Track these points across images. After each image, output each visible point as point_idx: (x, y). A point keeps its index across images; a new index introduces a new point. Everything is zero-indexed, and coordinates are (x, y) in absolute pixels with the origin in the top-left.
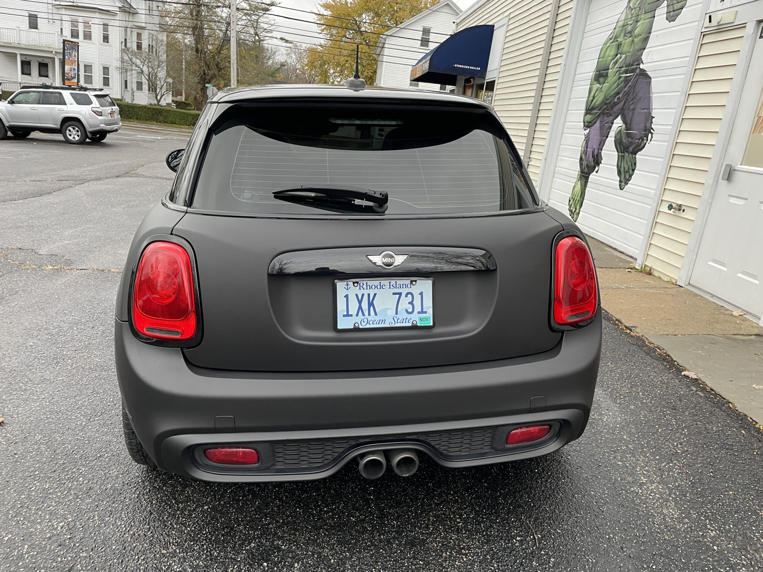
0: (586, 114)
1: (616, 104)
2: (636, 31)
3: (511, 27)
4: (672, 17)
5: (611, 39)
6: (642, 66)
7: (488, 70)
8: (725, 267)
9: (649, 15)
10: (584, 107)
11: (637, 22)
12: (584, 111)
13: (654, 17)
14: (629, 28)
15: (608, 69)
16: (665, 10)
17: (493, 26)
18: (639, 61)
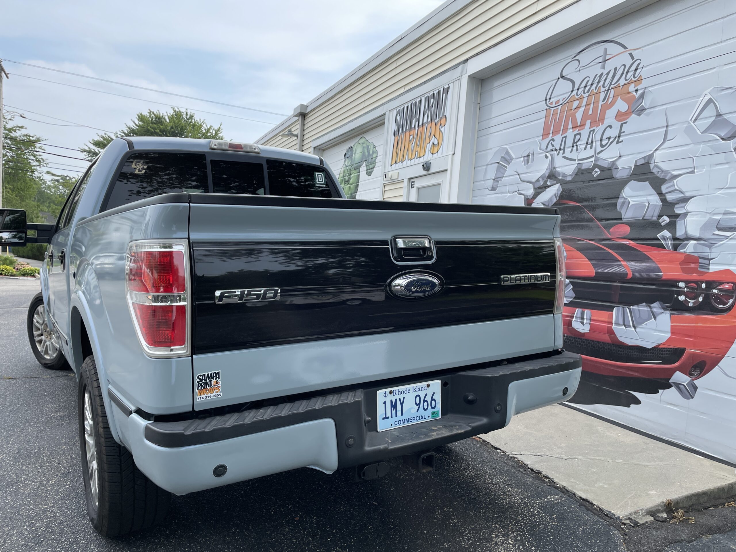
2: (351, 181)
4: (369, 174)
9: (357, 170)
11: (351, 175)
13: (360, 172)
14: (347, 178)
16: (365, 168)
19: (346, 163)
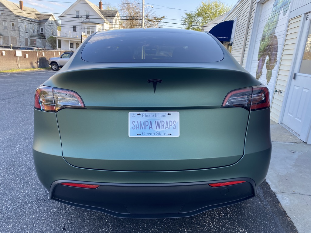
0: (258, 55)
1: (267, 50)
2: (274, 20)
3: (238, 21)
4: (284, 14)
5: (267, 24)
6: (275, 34)
7: (231, 38)
8: (292, 115)
9: (278, 13)
10: (258, 51)
11: (275, 16)
12: (258, 53)
13: (280, 14)
14: (272, 19)
15: (265, 36)
16: (283, 11)
17: (233, 21)
18: (274, 33)
19: (273, 10)
